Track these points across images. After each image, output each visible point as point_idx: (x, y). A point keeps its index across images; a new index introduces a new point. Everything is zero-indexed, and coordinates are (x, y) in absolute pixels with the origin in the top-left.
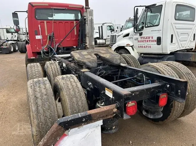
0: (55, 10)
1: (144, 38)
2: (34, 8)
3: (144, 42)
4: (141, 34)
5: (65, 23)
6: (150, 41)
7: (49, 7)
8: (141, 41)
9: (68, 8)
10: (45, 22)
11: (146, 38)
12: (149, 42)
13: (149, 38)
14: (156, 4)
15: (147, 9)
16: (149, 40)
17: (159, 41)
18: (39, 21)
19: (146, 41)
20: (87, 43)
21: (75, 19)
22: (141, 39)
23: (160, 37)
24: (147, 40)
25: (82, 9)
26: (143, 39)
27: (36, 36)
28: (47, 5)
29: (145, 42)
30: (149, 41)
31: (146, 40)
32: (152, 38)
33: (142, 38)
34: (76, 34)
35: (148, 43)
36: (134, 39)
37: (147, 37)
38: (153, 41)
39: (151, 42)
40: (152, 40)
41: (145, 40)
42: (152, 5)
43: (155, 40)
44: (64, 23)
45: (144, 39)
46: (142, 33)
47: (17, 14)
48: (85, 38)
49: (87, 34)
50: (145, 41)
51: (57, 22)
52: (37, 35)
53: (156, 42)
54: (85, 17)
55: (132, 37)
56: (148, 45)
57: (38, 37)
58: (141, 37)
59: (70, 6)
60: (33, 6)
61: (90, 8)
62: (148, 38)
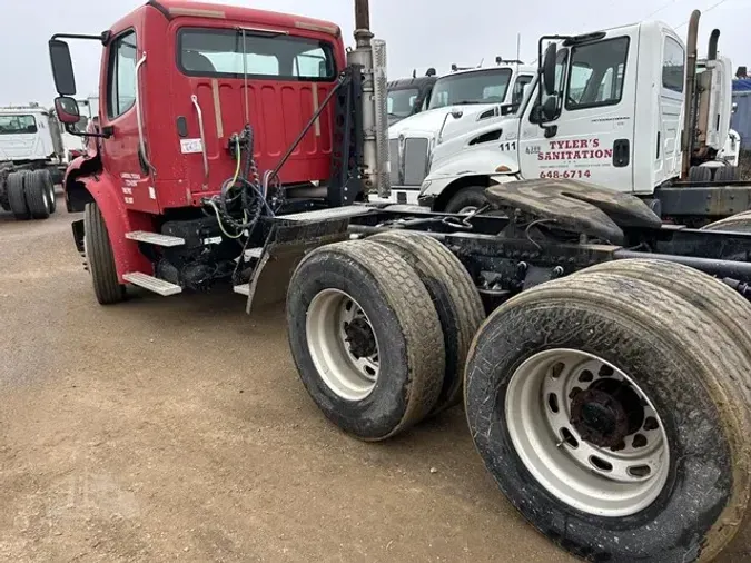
0: (250, 38)
1: (564, 145)
2: (175, 24)
3: (563, 158)
4: (551, 132)
5: (284, 87)
6: (588, 155)
7: (228, 24)
8: (552, 156)
9: (294, 32)
10: (215, 83)
11: (571, 144)
12: (585, 157)
13: (584, 143)
14: (605, 34)
15: (570, 48)
16: (585, 152)
17: (621, 152)
18: (193, 80)
19: (572, 156)
20: (367, 167)
21: (317, 75)
22: (553, 148)
23: (627, 141)
24: (577, 150)
25: (336, 38)
26: (561, 147)
27: (183, 142)
28: (222, 15)
29: (569, 158)
30: (582, 156)
31: (573, 150)
32: (596, 143)
33: (557, 146)
34: (318, 132)
35: (581, 161)
36: (522, 150)
37: (574, 142)
38: (599, 154)
39: (592, 157)
40: (595, 149)
41: (569, 153)
42: (591, 35)
43: (606, 151)
44: (278, 88)
45: (564, 150)
46: (555, 127)
47: (65, 44)
48: (363, 145)
49: (368, 133)
50: (566, 156)
51: (258, 84)
52: (185, 136)
53: (611, 158)
54: (363, 67)
55: (514, 144)
56: (579, 169)
57: (191, 146)
58: (553, 143)
59: (298, 24)
60: (170, 18)
61: (373, 36)
62: (579, 144)
